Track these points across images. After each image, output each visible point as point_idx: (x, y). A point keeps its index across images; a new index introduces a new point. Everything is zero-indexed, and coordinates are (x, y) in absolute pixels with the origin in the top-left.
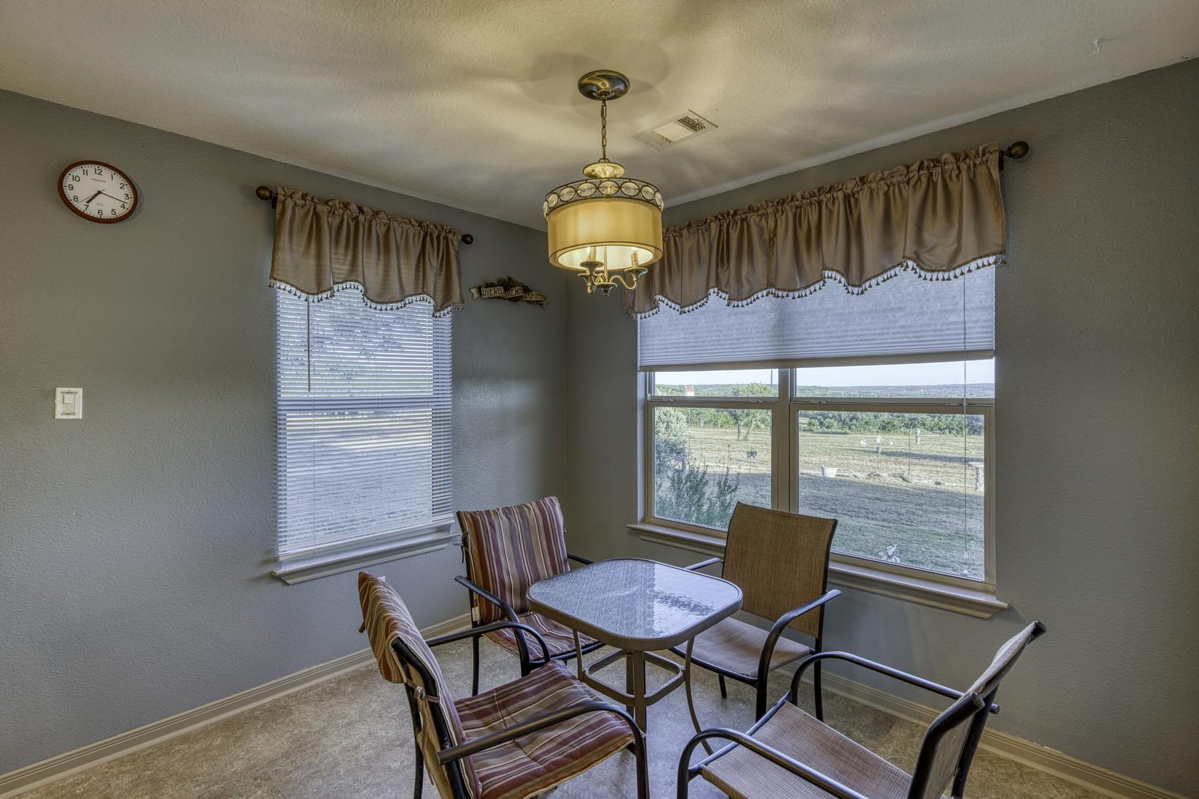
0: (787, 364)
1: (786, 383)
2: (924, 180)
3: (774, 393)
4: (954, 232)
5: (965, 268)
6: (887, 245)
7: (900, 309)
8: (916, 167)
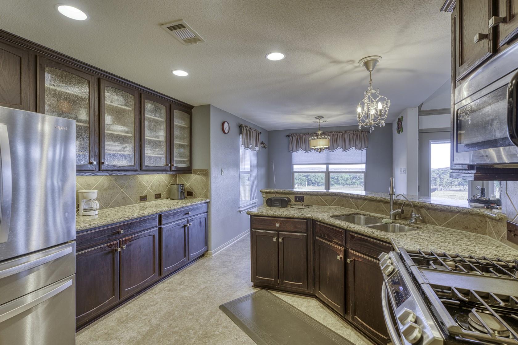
0: (328, 164)
1: (328, 168)
2: (356, 134)
3: (325, 170)
4: (361, 143)
5: (363, 150)
6: (350, 144)
7: (351, 155)
8: (355, 131)
